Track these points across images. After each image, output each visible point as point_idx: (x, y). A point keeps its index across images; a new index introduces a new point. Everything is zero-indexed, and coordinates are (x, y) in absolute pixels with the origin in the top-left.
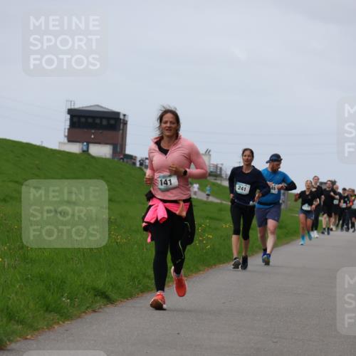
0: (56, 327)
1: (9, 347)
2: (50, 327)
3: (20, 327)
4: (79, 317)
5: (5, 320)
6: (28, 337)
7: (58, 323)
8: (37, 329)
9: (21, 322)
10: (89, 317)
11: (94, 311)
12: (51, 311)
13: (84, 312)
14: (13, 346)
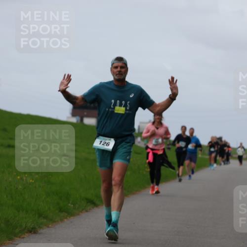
0: (65, 220)
1: (40, 232)
2: (62, 220)
3: (45, 220)
4: (78, 215)
5: (37, 216)
6: (50, 226)
7: (66, 218)
8: (55, 222)
9: (46, 217)
10: (84, 215)
11: (87, 211)
12: (62, 212)
13: (81, 212)
14: (41, 231)
